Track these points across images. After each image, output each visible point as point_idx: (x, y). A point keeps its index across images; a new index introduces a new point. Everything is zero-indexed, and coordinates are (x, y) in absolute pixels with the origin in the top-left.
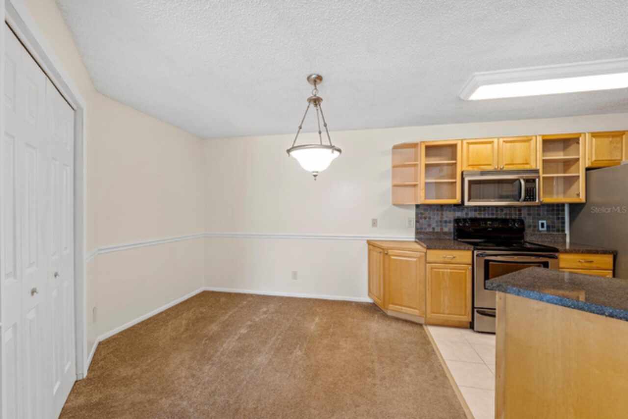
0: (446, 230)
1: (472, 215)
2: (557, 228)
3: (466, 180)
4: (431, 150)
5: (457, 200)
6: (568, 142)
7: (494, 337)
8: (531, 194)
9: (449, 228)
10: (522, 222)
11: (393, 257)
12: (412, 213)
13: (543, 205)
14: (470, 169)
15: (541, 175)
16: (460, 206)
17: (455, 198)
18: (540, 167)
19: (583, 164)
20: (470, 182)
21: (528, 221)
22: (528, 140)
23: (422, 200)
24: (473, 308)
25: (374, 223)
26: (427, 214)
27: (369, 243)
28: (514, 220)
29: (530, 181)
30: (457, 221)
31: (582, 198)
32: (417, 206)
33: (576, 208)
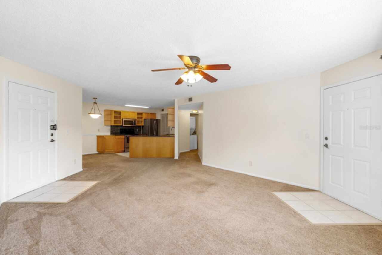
0: (118, 132)
1: (124, 128)
2: (140, 131)
3: (123, 120)
4: (115, 112)
5: (121, 125)
6: (141, 114)
7: (128, 153)
8: (135, 124)
9: (119, 131)
10: (134, 129)
12: (110, 128)
13: (137, 126)
14: (124, 118)
15: (137, 120)
16: (122, 126)
18: (136, 118)
19: (143, 118)
20: (124, 121)
21: (135, 129)
22: (134, 112)
23: (113, 124)
24: (125, 147)
25: (99, 130)
26: (114, 128)
27: (97, 136)
28: (132, 129)
29: (135, 121)
30: (121, 129)
31: (143, 125)
32: (111, 126)
33: (143, 126)
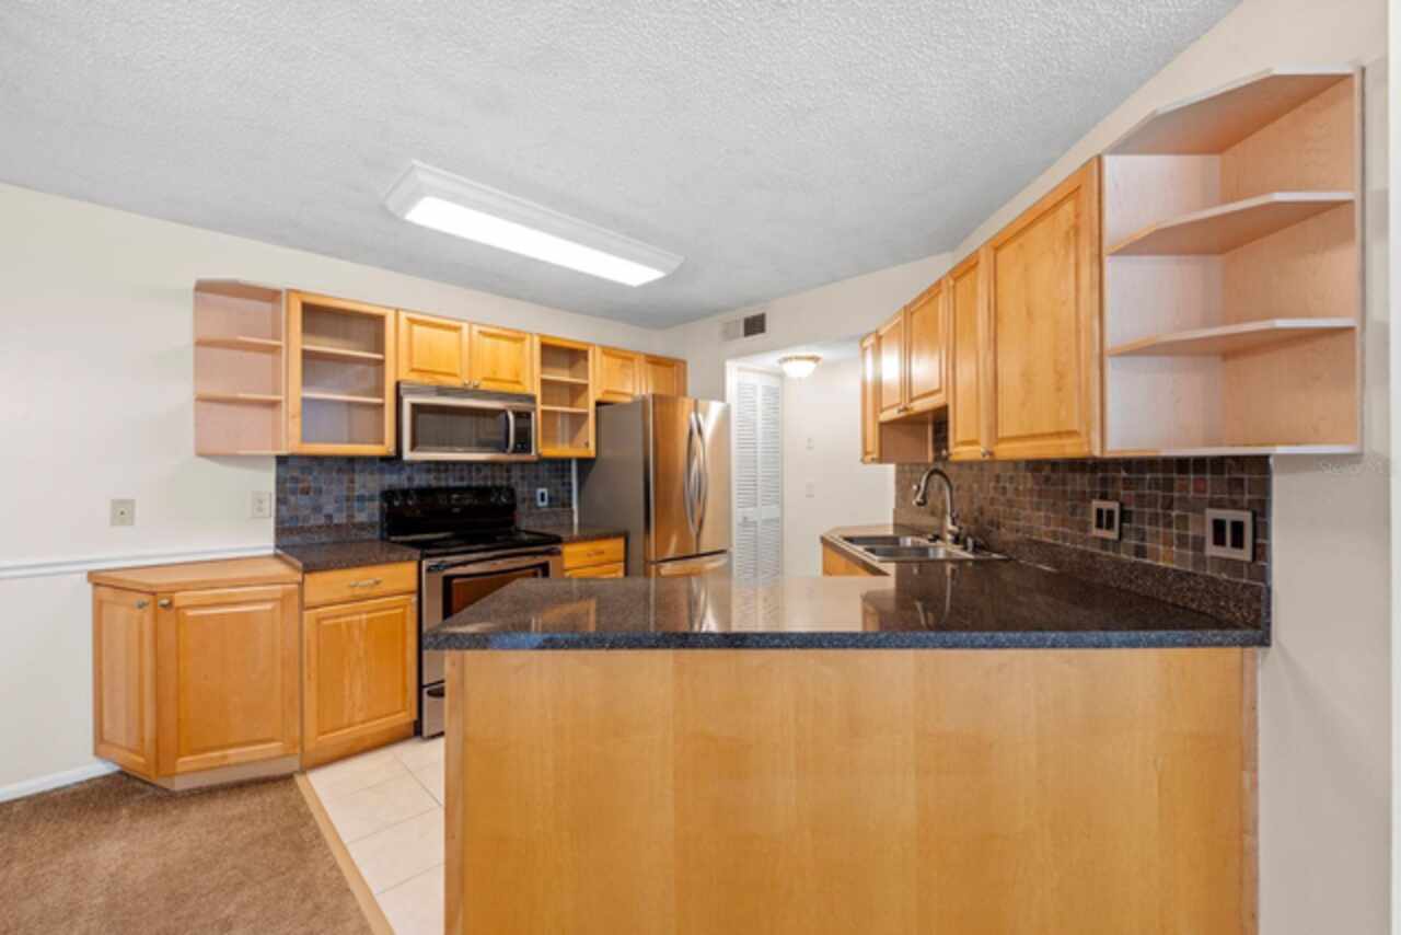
0: (361, 517)
1: (421, 480)
2: (561, 502)
3: (407, 401)
5: (387, 448)
6: (573, 356)
8: (524, 442)
9: (369, 513)
10: (511, 492)
11: (190, 613)
12: (267, 480)
13: (542, 461)
14: (414, 377)
15: (540, 407)
16: (394, 461)
17: (381, 442)
18: (537, 391)
19: (594, 395)
20: (416, 408)
21: (521, 490)
22: (517, 338)
23: (292, 444)
24: (420, 687)
25: (122, 513)
26: (310, 481)
27: (96, 579)
28: (499, 489)
29: (523, 416)
30: (388, 495)
31: (591, 452)
32: (282, 460)
33: (585, 464)
